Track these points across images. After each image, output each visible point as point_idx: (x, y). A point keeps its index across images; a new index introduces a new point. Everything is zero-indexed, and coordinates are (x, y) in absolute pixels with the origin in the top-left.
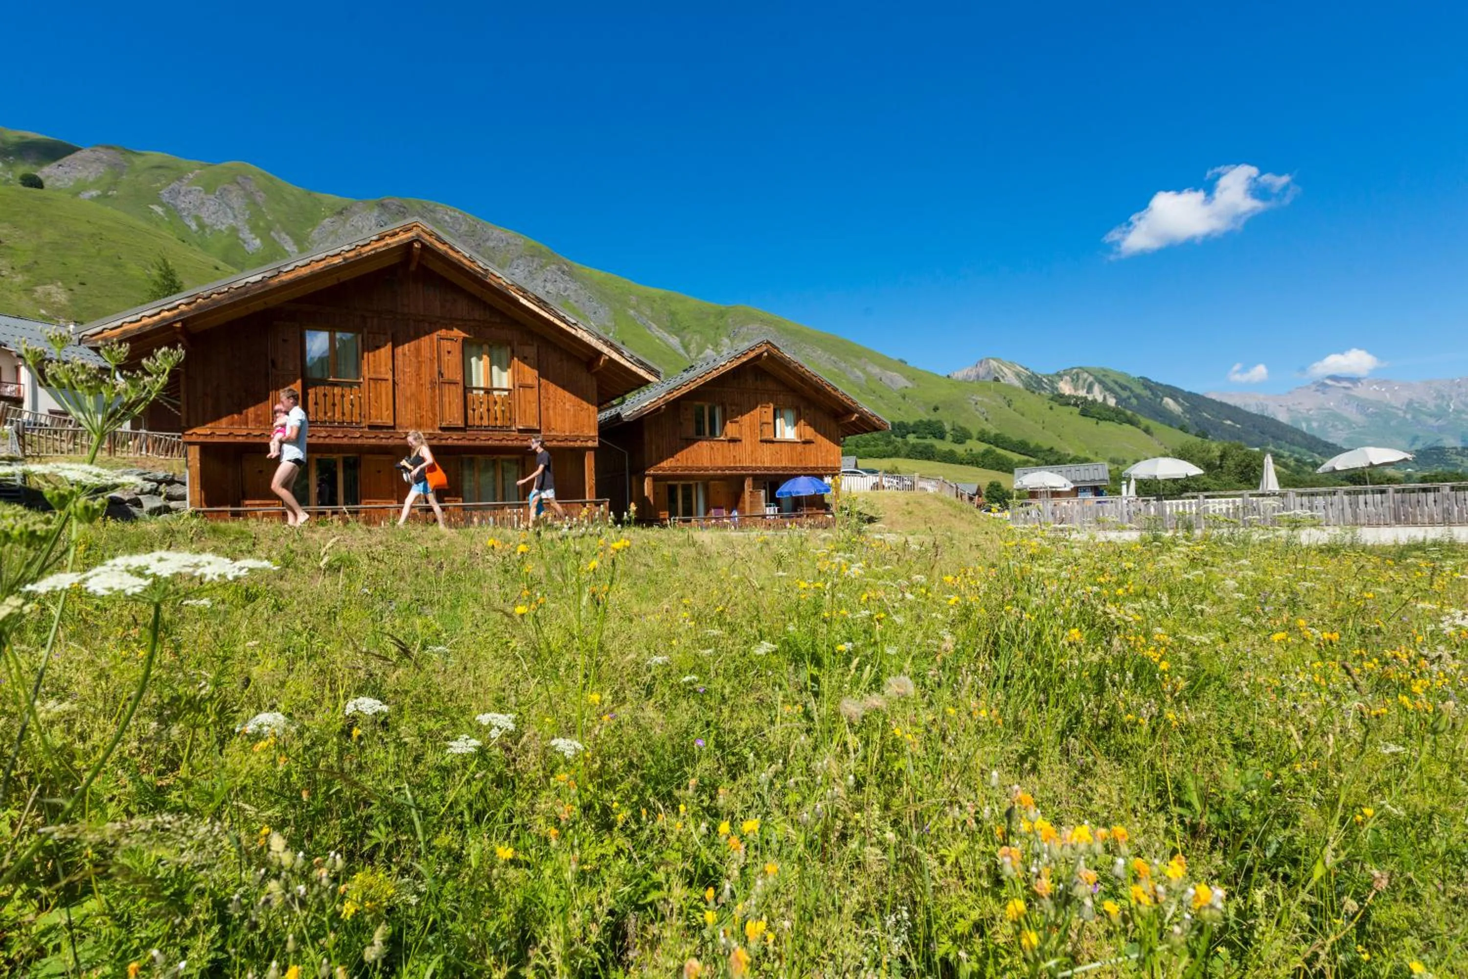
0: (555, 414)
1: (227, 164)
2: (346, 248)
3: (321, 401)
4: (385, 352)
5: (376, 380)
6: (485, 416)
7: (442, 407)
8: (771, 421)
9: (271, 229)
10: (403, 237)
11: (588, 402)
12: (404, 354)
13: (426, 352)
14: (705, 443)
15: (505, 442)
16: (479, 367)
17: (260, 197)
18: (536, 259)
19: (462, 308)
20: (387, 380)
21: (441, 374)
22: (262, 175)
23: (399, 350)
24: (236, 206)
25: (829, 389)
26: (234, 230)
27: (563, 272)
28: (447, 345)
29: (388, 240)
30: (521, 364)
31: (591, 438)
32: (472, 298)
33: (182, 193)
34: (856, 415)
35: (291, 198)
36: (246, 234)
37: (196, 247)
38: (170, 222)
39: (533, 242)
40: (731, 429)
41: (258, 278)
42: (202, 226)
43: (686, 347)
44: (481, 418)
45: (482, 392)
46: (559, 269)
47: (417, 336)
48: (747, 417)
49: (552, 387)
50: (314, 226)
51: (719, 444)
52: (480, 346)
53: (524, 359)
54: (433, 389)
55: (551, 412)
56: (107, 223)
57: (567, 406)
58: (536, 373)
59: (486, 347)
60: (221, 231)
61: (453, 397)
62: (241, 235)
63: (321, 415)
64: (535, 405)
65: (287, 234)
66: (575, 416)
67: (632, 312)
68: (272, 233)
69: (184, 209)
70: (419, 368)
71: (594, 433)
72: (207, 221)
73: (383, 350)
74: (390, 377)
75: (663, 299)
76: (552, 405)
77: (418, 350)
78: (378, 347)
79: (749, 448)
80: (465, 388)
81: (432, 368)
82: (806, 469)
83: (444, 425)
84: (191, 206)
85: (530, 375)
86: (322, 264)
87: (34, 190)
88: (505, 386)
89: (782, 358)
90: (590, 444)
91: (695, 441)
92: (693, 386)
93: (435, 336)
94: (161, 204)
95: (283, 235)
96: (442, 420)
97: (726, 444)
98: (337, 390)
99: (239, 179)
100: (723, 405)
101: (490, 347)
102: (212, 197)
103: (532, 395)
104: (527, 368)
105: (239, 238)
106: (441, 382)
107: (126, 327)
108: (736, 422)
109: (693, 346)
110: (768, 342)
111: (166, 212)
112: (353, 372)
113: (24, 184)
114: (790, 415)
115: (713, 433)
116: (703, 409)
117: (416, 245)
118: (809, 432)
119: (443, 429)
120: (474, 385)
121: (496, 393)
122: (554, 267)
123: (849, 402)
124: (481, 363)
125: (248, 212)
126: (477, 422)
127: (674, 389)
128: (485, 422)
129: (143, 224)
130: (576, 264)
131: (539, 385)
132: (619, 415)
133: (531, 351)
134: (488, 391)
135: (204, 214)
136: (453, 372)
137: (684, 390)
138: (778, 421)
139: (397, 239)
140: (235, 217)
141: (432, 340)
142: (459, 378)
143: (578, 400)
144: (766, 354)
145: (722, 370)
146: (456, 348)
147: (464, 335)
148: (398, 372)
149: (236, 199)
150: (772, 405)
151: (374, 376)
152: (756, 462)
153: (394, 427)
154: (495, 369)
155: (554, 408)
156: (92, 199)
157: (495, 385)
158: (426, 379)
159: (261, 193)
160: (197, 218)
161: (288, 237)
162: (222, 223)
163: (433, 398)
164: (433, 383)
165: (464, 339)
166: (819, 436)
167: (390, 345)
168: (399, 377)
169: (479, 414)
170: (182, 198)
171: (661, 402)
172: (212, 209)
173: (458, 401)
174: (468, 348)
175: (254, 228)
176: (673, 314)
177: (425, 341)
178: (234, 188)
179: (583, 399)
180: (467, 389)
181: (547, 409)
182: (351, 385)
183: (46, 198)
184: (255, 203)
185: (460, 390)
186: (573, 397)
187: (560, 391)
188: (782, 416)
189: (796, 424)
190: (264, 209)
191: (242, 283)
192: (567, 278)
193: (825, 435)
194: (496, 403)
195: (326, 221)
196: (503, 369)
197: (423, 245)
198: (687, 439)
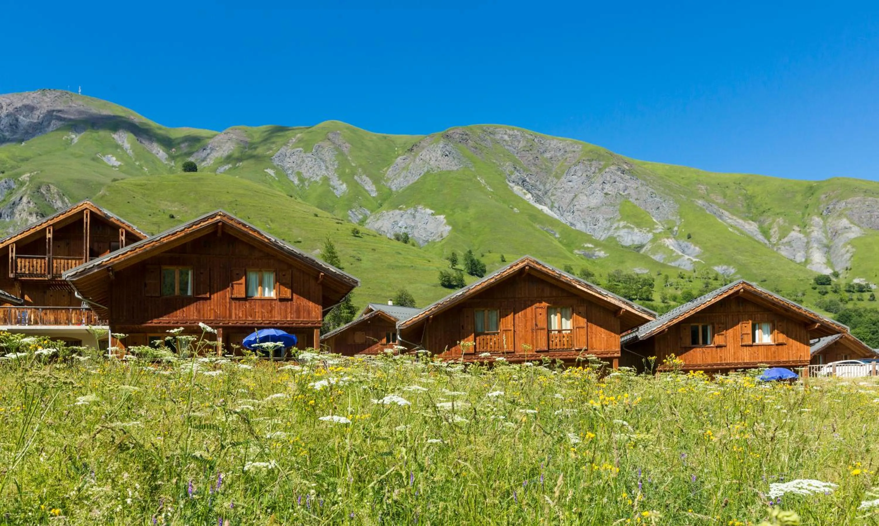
0: (596, 340)
1: (322, 124)
2: (496, 274)
3: (482, 342)
4: (510, 317)
5: (506, 331)
6: (558, 344)
7: (537, 341)
8: (750, 332)
9: (354, 174)
10: (521, 265)
11: (615, 333)
12: (519, 317)
13: (529, 315)
14: (698, 349)
15: (568, 357)
16: (555, 320)
17: (346, 148)
18: (594, 162)
19: (547, 291)
20: (510, 330)
21: (536, 325)
22: (347, 128)
23: (517, 315)
24: (328, 159)
25: (794, 308)
26: (326, 179)
27: (623, 172)
28: (539, 311)
29: (514, 268)
30: (577, 316)
31: (616, 352)
32: (552, 286)
33: (288, 155)
34: (818, 324)
35: (370, 144)
36: (335, 182)
37: (299, 200)
38: (279, 181)
39: (591, 146)
40: (718, 339)
41: (461, 293)
42: (302, 180)
43: (765, 233)
44: (556, 345)
45: (557, 332)
46: (619, 169)
47: (525, 308)
48: (731, 331)
49: (594, 327)
50: (389, 165)
51: (709, 350)
52: (556, 309)
53: (579, 314)
54: (533, 332)
55: (594, 339)
56: (241, 191)
57: (603, 336)
58: (585, 320)
59: (559, 309)
60: (316, 182)
61: (542, 337)
62: (331, 183)
63: (481, 348)
64: (585, 337)
65: (367, 176)
66: (607, 341)
67: (700, 202)
68: (356, 177)
69: (289, 168)
70: (526, 323)
71: (618, 349)
72: (306, 175)
73: (509, 316)
74: (512, 329)
75: (738, 184)
76: (594, 336)
77: (525, 314)
78: (507, 315)
79: (732, 351)
80: (548, 331)
81: (532, 322)
82: (779, 362)
83: (538, 349)
84: (294, 165)
85: (582, 321)
86: (486, 284)
87: (192, 173)
88: (569, 328)
89: (755, 291)
90: (616, 355)
91: (691, 348)
92: (687, 316)
93: (534, 307)
94: (273, 168)
95: (364, 177)
96: (537, 347)
97: (714, 349)
98: (488, 337)
99: (330, 136)
100: (713, 324)
101: (561, 309)
102: (309, 155)
103: (583, 332)
104: (580, 318)
105: (329, 185)
106: (537, 328)
107: (414, 320)
108: (723, 335)
109: (774, 231)
110: (744, 283)
111: (276, 173)
112: (494, 327)
113: (185, 170)
114: (767, 327)
115: (705, 342)
116: (697, 327)
117: (527, 268)
118: (782, 338)
119: (537, 352)
120: (553, 329)
121: (564, 332)
122: (613, 168)
123: (812, 316)
124: (556, 317)
125: (336, 163)
126: (554, 347)
127: (674, 318)
128: (558, 347)
129: (262, 187)
130: (637, 161)
131: (587, 326)
132: (637, 336)
133: (582, 309)
134: (560, 331)
135: (304, 171)
136: (542, 324)
137: (681, 319)
138: (757, 332)
139: (518, 266)
140: (327, 168)
141: (532, 309)
142: (545, 326)
143: (608, 332)
144: (742, 290)
145: (708, 304)
146: (544, 312)
147: (548, 305)
148: (516, 325)
149: (328, 154)
150: (750, 322)
151: (505, 329)
152: (738, 359)
153: (514, 352)
154: (563, 319)
155: (596, 337)
156: (225, 172)
157: (564, 328)
158: (529, 328)
159: (347, 145)
160: (299, 174)
161: (368, 179)
162: (317, 175)
163: (532, 337)
164: (532, 330)
165: (548, 307)
166: (791, 340)
167: (512, 314)
168: (517, 328)
169: (555, 343)
170: (288, 160)
171: (665, 327)
172: (310, 164)
173: (545, 338)
174: (549, 311)
175: (341, 176)
176: (749, 198)
177: (529, 310)
178: (327, 145)
179: (612, 331)
180: (549, 331)
181: (591, 338)
182: (494, 334)
183: (200, 179)
184: (342, 154)
185: (546, 332)
186: (606, 331)
187: (599, 328)
188: (760, 328)
189: (771, 333)
190: (349, 158)
191: (455, 296)
192: (627, 177)
193: (796, 339)
194: (564, 337)
195: (399, 160)
196: (567, 319)
197: (530, 267)
198: (685, 348)
